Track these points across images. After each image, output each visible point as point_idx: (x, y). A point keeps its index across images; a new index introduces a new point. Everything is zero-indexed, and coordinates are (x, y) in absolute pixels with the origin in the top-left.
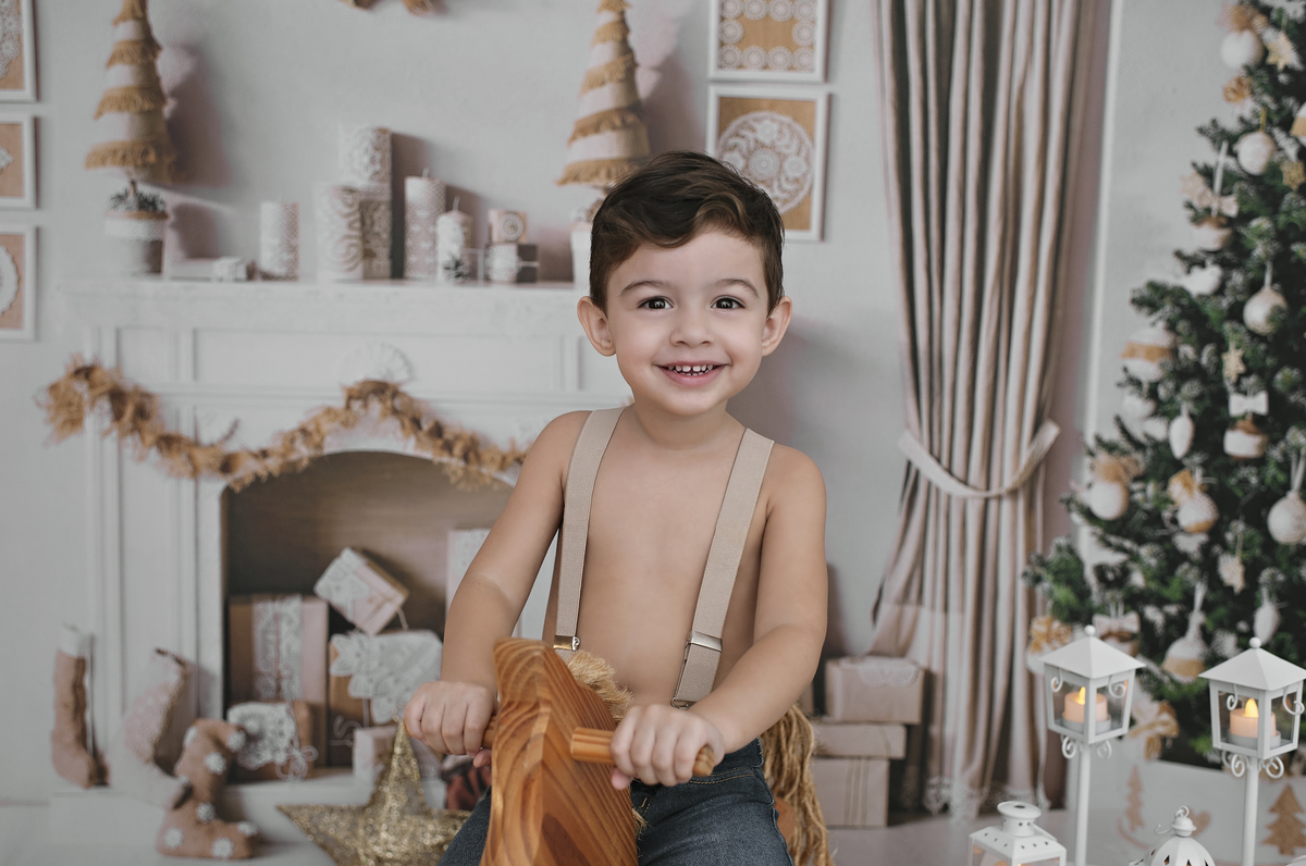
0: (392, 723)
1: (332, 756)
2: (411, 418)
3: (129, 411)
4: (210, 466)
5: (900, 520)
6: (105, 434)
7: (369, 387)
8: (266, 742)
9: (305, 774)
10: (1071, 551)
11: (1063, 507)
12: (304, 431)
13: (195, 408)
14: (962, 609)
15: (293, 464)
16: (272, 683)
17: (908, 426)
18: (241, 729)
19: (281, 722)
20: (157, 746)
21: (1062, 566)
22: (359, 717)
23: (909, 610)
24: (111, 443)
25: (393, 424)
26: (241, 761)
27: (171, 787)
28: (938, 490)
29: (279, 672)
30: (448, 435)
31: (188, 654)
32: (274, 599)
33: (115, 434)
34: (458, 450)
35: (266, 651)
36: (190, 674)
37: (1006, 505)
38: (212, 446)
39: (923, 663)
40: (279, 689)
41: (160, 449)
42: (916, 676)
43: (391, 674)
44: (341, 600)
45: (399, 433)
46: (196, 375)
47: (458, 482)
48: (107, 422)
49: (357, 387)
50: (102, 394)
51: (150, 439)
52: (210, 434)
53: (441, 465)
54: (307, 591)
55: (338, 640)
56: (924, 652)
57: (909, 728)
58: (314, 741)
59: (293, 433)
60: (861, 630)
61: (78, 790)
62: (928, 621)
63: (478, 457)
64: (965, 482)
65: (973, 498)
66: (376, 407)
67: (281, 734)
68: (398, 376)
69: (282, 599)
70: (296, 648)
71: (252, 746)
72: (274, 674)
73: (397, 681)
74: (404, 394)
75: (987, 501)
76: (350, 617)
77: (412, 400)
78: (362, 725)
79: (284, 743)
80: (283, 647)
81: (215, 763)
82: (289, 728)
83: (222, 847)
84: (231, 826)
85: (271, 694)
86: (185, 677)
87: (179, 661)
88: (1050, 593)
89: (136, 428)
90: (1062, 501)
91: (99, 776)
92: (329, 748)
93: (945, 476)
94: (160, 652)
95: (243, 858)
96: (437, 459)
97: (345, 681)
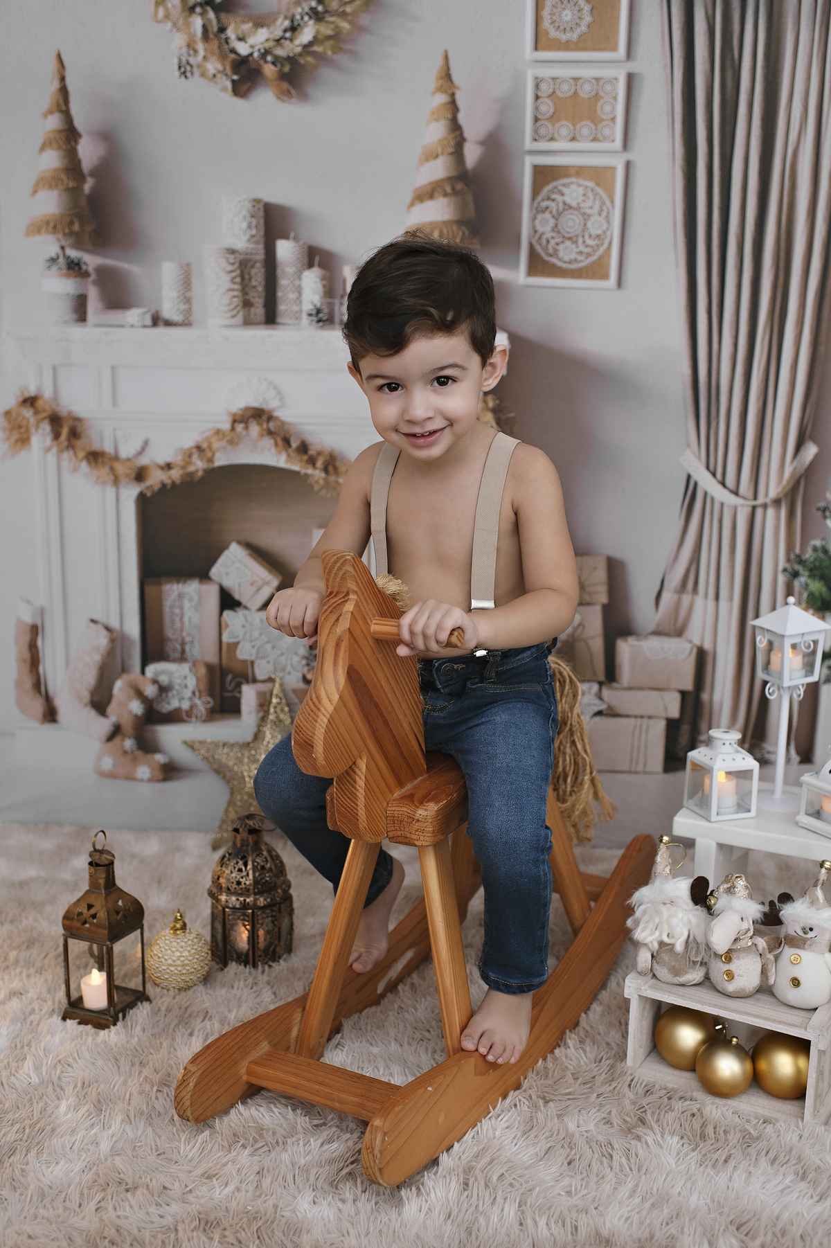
0: (272, 680)
1: (226, 706)
2: (283, 437)
3: (65, 432)
4: (127, 476)
5: (681, 523)
6: (48, 450)
7: (250, 413)
8: (175, 692)
9: (204, 718)
10: (825, 551)
11: (820, 513)
12: (199, 448)
13: (115, 430)
14: (731, 599)
15: (191, 475)
16: (178, 647)
17: (688, 445)
18: (155, 682)
19: (185, 677)
20: (93, 693)
21: (817, 563)
22: (245, 675)
23: (686, 598)
24: (51, 458)
25: (268, 442)
26: (156, 706)
27: (103, 726)
28: (713, 499)
29: (183, 639)
30: (312, 452)
31: (114, 623)
32: (178, 582)
33: (54, 450)
34: (319, 464)
35: (173, 622)
36: (116, 639)
37: (771, 512)
38: (129, 460)
39: (697, 642)
40: (183, 652)
41: (89, 463)
42: (691, 652)
43: (269, 642)
44: (228, 583)
45: (273, 450)
46: (115, 404)
47: (320, 490)
48: (48, 440)
49: (240, 412)
50: (44, 418)
51: (81, 454)
52: (126, 451)
53: (306, 475)
54: (204, 576)
55: (228, 614)
56: (698, 633)
57: (683, 694)
58: (211, 693)
59: (190, 449)
60: (643, 610)
61: (36, 725)
62: (701, 607)
63: (336, 469)
64: (736, 493)
65: (743, 506)
66: (255, 429)
67: (186, 687)
68: (272, 404)
69: (185, 582)
70: (196, 620)
71: (164, 695)
72: (180, 640)
73: (273, 647)
74: (277, 418)
75: (754, 508)
76: (237, 596)
77: (283, 423)
78: (248, 682)
79: (188, 693)
80: (186, 619)
81: (136, 707)
82: (191, 682)
83: (143, 771)
84: (150, 756)
85: (178, 655)
86: (112, 641)
87: (108, 629)
88: (806, 586)
89: (70, 446)
90: (818, 509)
91: (50, 715)
92: (222, 698)
93: (720, 487)
94: (93, 621)
95: (158, 781)
96: (303, 471)
97: (234, 646)
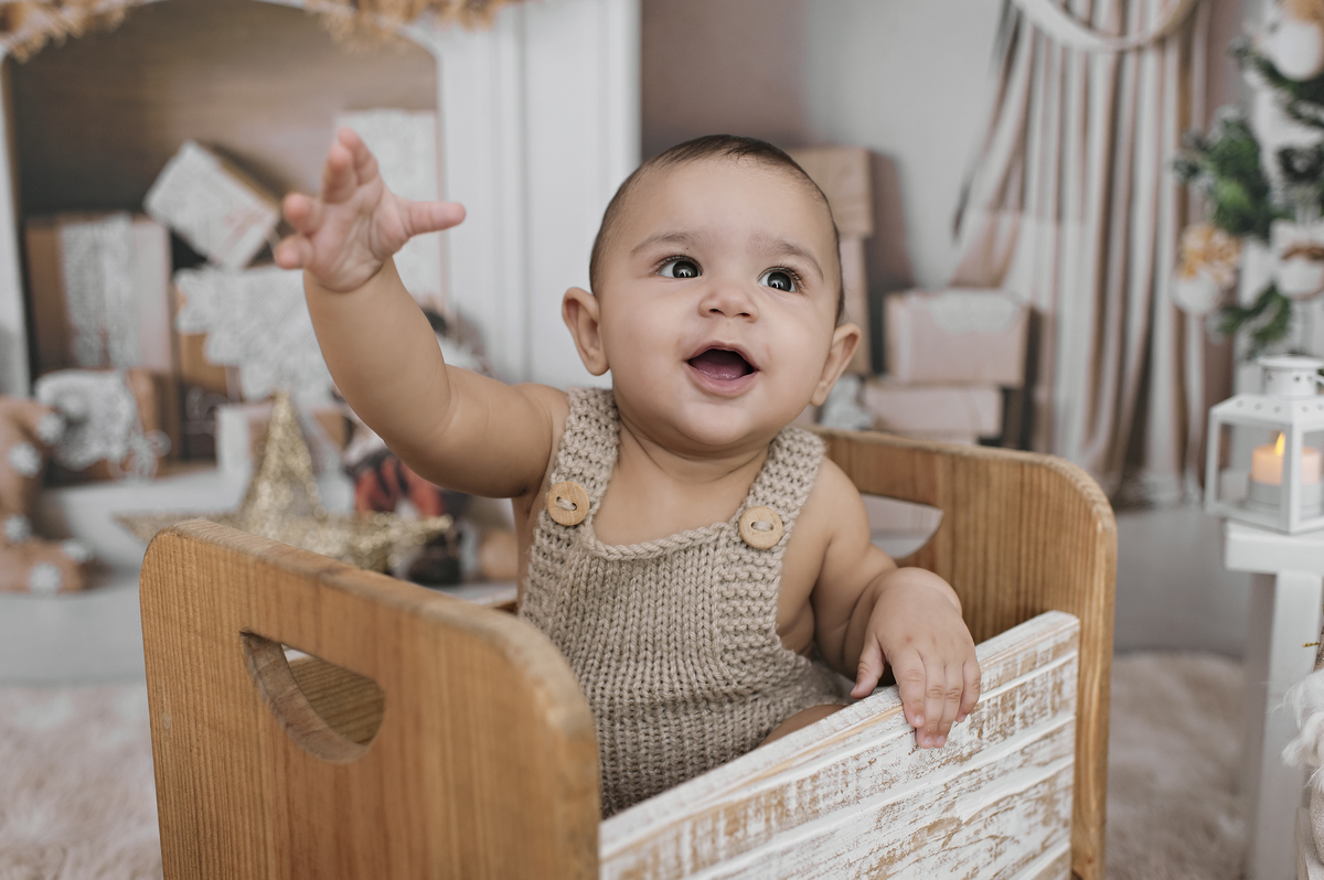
0: (271, 398)
1: (191, 449)
5: (991, 85)
8: (94, 428)
9: (153, 473)
10: (1244, 127)
11: (1231, 62)
15: (102, 18)
16: (97, 343)
18: (56, 410)
19: (113, 400)
21: (1230, 150)
22: (221, 391)
23: (1007, 221)
26: (61, 456)
28: (1049, 40)
29: (104, 329)
32: (89, 221)
35: (83, 296)
37: (1150, 60)
39: (1026, 297)
40: (106, 352)
42: (1017, 317)
43: (265, 327)
44: (189, 220)
47: (346, 40)
53: (319, 15)
54: (136, 208)
55: (186, 279)
56: (1027, 283)
57: (1006, 393)
58: (162, 424)
62: (1033, 236)
64: (1089, 24)
65: (1101, 51)
67: (115, 417)
69: (101, 220)
70: (127, 292)
71: (75, 435)
72: (98, 330)
75: (1121, 56)
76: (201, 243)
78: (229, 403)
79: (118, 429)
80: (108, 290)
81: (24, 460)
82: (125, 408)
83: (45, 576)
84: (54, 548)
85: (96, 358)
88: (1210, 192)
92: (184, 435)
93: (1061, 17)
95: (74, 592)
97: (198, 340)
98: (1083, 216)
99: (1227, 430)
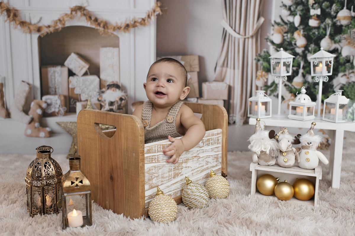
0: (87, 100)
1: (71, 110)
2: (89, 16)
3: (12, 15)
4: (34, 30)
5: (221, 44)
6: (6, 21)
7: (77, 8)
8: (53, 106)
9: (63, 114)
10: (268, 52)
11: (265, 40)
12: (60, 20)
13: (30, 14)
15: (57, 29)
16: (54, 90)
17: (223, 18)
18: (46, 102)
19: (57, 100)
20: (24, 107)
21: (265, 57)
22: (78, 99)
23: (224, 69)
24: (7, 24)
25: (84, 18)
26: (46, 111)
27: (28, 118)
28: (232, 36)
29: (55, 87)
30: (99, 21)
31: (31, 82)
32: (53, 67)
33: (8, 21)
34: (102, 25)
35: (52, 81)
36: (31, 87)
37: (250, 40)
38: (35, 24)
39: (228, 83)
40: (56, 91)
41: (21, 25)
42: (226, 87)
43: (86, 87)
44: (71, 67)
45: (86, 21)
46: (29, 5)
47: (102, 34)
48: (6, 18)
49: (74, 8)
50: (4, 10)
51: (18, 22)
52: (34, 21)
53: (97, 29)
54: (62, 65)
55: (71, 78)
56: (228, 80)
57: (224, 101)
58: (66, 106)
59: (57, 20)
60: (211, 73)
61: (3, 119)
62: (229, 72)
63: (107, 27)
64: (239, 34)
65: (241, 38)
66: (79, 13)
67: (57, 104)
68: (85, 5)
69: (56, 67)
70: (60, 80)
71: (49, 107)
72: (54, 87)
73: (87, 89)
74: (86, 10)
75: (245, 39)
76: (74, 71)
77: (89, 12)
78: (78, 101)
79: (57, 106)
80: (56, 80)
81: (39, 112)
82: (59, 102)
83: (42, 134)
84: (44, 129)
85: (54, 93)
86: (30, 88)
87: (28, 84)
88: (262, 64)
89: (14, 20)
91: (8, 115)
92: (70, 108)
93: (234, 32)
94: (23, 81)
95: (48, 137)
96: (96, 28)
97: (73, 89)
98: (238, 69)
99: (251, 102)
